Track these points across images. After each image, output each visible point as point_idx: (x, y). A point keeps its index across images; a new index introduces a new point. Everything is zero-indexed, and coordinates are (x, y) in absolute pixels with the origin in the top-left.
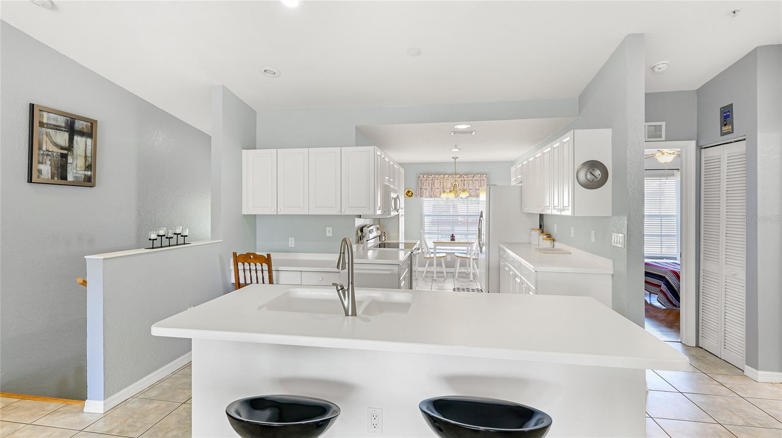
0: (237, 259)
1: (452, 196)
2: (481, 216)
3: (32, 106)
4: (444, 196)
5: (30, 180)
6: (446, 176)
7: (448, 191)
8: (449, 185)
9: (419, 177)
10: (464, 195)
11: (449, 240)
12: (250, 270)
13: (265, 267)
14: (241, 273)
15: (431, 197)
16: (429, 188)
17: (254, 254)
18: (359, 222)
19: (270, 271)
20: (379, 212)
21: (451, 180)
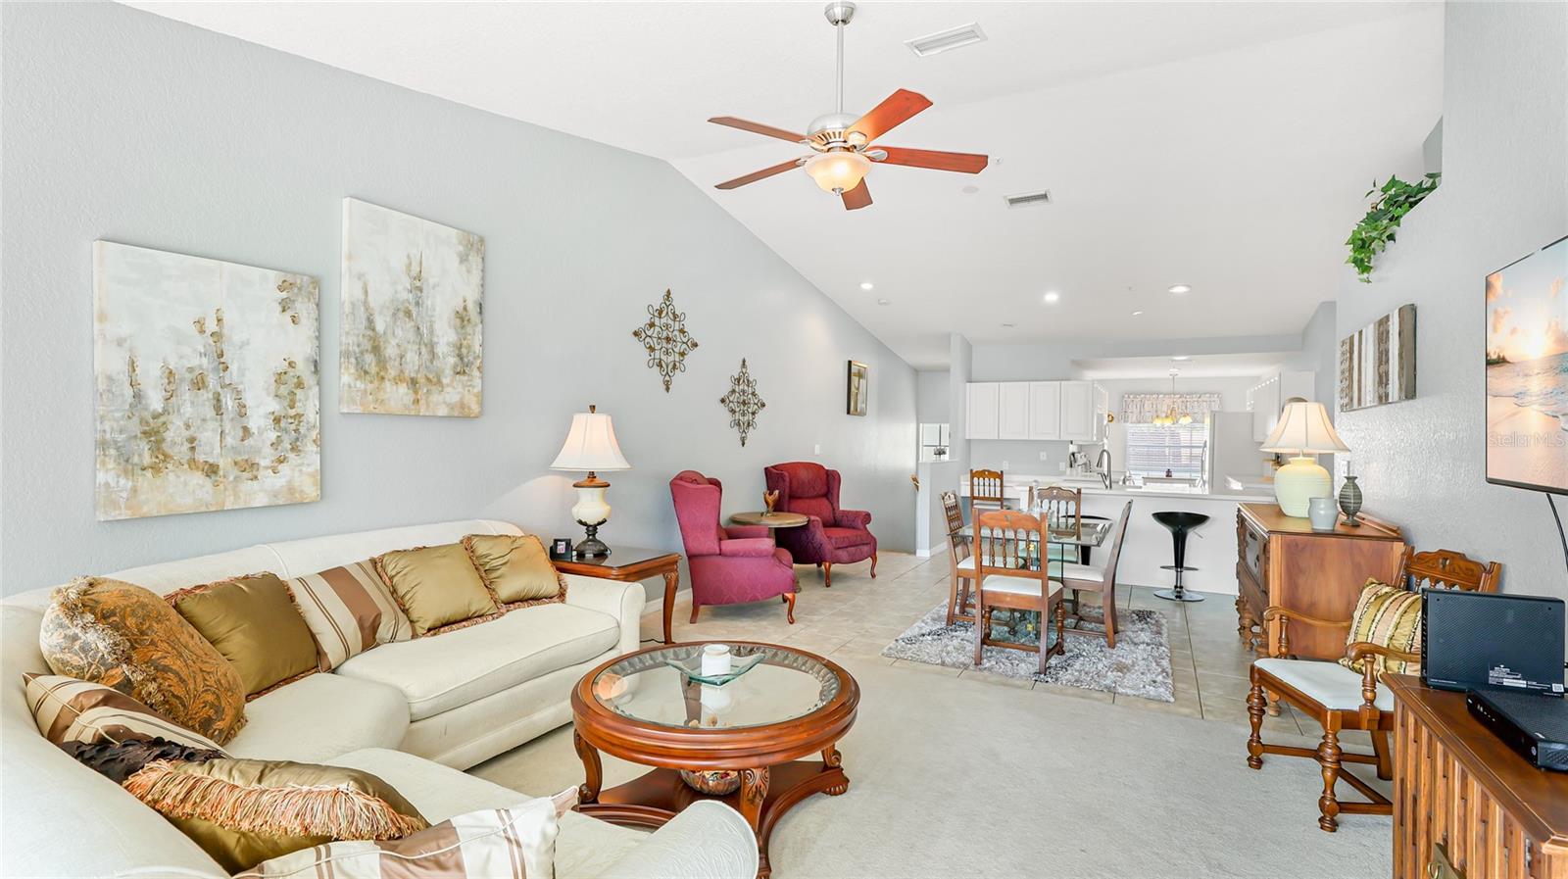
0: (973, 475)
1: (1168, 423)
2: (1205, 446)
3: (850, 362)
4: (1158, 423)
5: (848, 413)
6: (1161, 396)
7: (1164, 415)
8: (1165, 408)
9: (1123, 397)
10: (1186, 421)
11: (1164, 475)
12: (984, 485)
13: (998, 481)
14: (976, 488)
15: (1139, 422)
16: (1136, 411)
17: (988, 471)
18: (1072, 448)
19: (1002, 485)
20: (1095, 439)
21: (1168, 401)
